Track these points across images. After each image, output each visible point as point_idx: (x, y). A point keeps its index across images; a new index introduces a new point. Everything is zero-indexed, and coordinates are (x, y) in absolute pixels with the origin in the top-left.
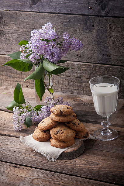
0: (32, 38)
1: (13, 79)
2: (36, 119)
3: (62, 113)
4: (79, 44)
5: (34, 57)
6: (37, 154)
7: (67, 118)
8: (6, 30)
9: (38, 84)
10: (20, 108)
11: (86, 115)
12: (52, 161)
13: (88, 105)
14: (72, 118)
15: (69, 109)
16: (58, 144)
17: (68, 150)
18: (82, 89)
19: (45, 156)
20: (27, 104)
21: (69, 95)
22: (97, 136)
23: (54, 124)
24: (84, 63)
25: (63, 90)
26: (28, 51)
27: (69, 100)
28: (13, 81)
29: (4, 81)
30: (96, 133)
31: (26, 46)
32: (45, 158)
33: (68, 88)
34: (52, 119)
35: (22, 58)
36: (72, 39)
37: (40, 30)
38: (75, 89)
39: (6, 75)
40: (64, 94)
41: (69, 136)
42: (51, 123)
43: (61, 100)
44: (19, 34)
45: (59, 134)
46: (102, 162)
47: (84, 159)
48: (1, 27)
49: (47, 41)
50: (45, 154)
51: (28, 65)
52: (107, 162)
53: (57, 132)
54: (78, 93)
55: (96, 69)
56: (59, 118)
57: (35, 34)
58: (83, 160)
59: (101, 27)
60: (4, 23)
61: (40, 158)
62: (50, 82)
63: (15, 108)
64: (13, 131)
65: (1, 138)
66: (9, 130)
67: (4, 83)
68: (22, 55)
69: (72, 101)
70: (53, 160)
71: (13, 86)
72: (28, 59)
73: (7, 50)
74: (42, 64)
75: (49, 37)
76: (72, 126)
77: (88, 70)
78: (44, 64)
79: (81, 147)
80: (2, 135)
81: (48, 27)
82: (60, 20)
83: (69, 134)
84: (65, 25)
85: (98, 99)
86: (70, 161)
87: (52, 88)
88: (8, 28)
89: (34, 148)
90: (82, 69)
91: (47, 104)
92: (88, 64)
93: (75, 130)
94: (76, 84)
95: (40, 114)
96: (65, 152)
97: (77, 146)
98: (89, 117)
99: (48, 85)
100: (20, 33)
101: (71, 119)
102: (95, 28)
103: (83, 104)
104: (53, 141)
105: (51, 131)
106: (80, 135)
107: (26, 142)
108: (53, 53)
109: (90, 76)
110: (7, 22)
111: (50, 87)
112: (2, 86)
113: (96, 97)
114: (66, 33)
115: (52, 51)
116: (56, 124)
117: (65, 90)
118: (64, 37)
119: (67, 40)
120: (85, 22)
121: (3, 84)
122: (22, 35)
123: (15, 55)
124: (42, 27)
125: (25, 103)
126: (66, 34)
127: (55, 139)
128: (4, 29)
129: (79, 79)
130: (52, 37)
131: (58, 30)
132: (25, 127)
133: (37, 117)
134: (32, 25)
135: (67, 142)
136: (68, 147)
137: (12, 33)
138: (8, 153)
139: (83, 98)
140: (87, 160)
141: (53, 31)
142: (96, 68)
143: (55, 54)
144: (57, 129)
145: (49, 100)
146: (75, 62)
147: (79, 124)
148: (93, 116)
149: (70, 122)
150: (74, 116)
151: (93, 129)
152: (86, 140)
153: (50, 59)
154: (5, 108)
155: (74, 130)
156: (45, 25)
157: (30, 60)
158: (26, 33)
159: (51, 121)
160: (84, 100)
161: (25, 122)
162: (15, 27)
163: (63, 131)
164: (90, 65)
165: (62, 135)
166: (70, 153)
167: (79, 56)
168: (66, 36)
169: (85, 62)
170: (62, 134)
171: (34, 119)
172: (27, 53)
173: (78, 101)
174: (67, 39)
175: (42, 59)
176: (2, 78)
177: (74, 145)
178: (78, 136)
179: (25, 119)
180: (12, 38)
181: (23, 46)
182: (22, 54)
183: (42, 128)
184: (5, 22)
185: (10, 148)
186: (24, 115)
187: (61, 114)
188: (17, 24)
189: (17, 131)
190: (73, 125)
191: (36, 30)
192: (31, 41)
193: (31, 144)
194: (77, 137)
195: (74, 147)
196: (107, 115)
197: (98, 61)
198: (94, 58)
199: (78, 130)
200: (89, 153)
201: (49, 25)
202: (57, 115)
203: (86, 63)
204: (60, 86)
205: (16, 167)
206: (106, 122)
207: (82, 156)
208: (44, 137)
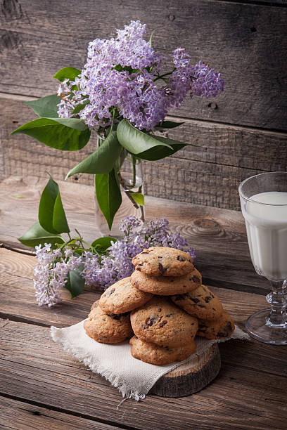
0: (90, 63)
1: (40, 159)
2: (95, 278)
3: (163, 273)
4: (213, 82)
5: (94, 114)
6: (95, 379)
7: (176, 285)
8: (25, 32)
9: (104, 184)
10: (53, 248)
11: (228, 268)
12: (133, 399)
13: (234, 237)
14: (189, 284)
15: (182, 261)
16: (151, 353)
17: (179, 370)
18: (218, 193)
19: (116, 385)
20: (73, 234)
21: (185, 206)
22: (255, 329)
23: (141, 300)
24: (227, 126)
25: (168, 192)
26: (80, 97)
27: (183, 223)
28: (39, 163)
29: (16, 163)
30: (253, 322)
31: (74, 84)
32: (116, 389)
33: (184, 189)
34: (136, 285)
35: (63, 113)
36: (197, 68)
37: (112, 41)
38: (200, 193)
39: (21, 146)
40: (170, 204)
41: (181, 334)
42: (133, 296)
43: (164, 226)
44: (59, 42)
45: (155, 328)
46: (266, 407)
47: (219, 396)
48: (13, 22)
49: (129, 70)
50: (117, 380)
51: (79, 133)
52: (279, 407)
53: (149, 322)
54: (208, 203)
55: (257, 143)
56: (154, 285)
57: (97, 52)
58: (216, 399)
59: (275, 33)
60: (18, 11)
61: (103, 389)
62: (135, 175)
63: (40, 245)
64: (34, 306)
65: (2, 325)
66: (23, 304)
67: (16, 167)
68: (62, 106)
69: (191, 224)
70: (137, 399)
71: (39, 177)
72: (78, 117)
73: (26, 83)
74: (114, 132)
75: (137, 61)
76: (190, 306)
77: (236, 145)
78: (121, 133)
79: (212, 362)
80: (4, 316)
81: (133, 33)
82: (166, 12)
83: (182, 327)
84: (179, 24)
85: (260, 237)
86: (182, 403)
87: (140, 191)
88: (29, 27)
89: (87, 362)
90: (220, 141)
91: (127, 235)
92: (236, 128)
93: (198, 318)
94: (204, 179)
95: (105, 264)
96: (169, 376)
97: (201, 360)
98: (235, 272)
99: (132, 184)
100: (60, 40)
101: (188, 287)
102: (259, 35)
103: (220, 235)
104: (138, 345)
105: (134, 318)
106: (209, 330)
107: (66, 344)
108: (145, 105)
109: (240, 161)
110: (27, 10)
111: (135, 190)
112: (10, 175)
113: (257, 231)
114: (180, 50)
115: (143, 99)
116: (148, 300)
117: (175, 192)
118: (175, 62)
119: (184, 68)
120: (234, 20)
121: (13, 171)
122: (67, 46)
123: (45, 103)
124: (119, 31)
125: (68, 231)
126: (180, 53)
127: (144, 341)
128: (20, 28)
129: (213, 167)
130: (143, 62)
131: (159, 36)
132: (65, 297)
133: (100, 271)
134: (93, 21)
135: (174, 350)
136: (177, 361)
137: (40, 39)
138: (17, 372)
139: (222, 216)
140: (228, 399)
141: (146, 44)
142: (259, 140)
143: (151, 109)
144: (150, 313)
145: (133, 224)
146: (202, 122)
147: (207, 300)
148: (246, 270)
149: (185, 294)
150: (195, 279)
151: (246, 309)
152: (226, 342)
153: (136, 120)
154: (14, 240)
155: (195, 317)
156: (127, 27)
157: (83, 122)
158: (76, 41)
159: (134, 291)
160: (222, 223)
161: (66, 284)
162: (47, 24)
163: (166, 319)
164: (242, 133)
165: (162, 330)
166: (181, 378)
167: (213, 107)
168: (179, 58)
169: (229, 124)
170: (161, 326)
171: (91, 276)
172: (76, 102)
173: (209, 226)
174: (183, 66)
175: (115, 117)
176: (11, 155)
177: (193, 356)
178: (204, 331)
179: (68, 275)
180: (39, 53)
181: (65, 82)
182: (63, 102)
183: (110, 308)
184: (21, 10)
185: (24, 357)
186: (63, 267)
187: (160, 274)
188: (53, 17)
189: (45, 308)
190: (193, 303)
191: (102, 42)
192: (88, 73)
193: (81, 350)
194: (202, 334)
195: (194, 361)
196: (283, 277)
197: (264, 121)
198: (253, 115)
199: (204, 317)
200: (232, 379)
201: (134, 28)
202: (150, 276)
203: (231, 127)
204: (162, 182)
205: (37, 414)
206: (279, 293)
207: (214, 387)
208: (113, 333)
